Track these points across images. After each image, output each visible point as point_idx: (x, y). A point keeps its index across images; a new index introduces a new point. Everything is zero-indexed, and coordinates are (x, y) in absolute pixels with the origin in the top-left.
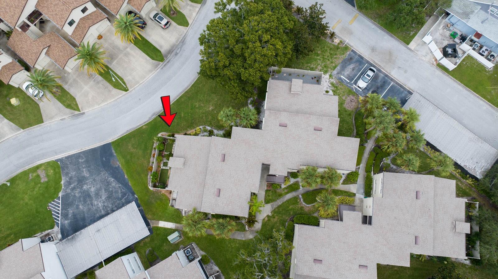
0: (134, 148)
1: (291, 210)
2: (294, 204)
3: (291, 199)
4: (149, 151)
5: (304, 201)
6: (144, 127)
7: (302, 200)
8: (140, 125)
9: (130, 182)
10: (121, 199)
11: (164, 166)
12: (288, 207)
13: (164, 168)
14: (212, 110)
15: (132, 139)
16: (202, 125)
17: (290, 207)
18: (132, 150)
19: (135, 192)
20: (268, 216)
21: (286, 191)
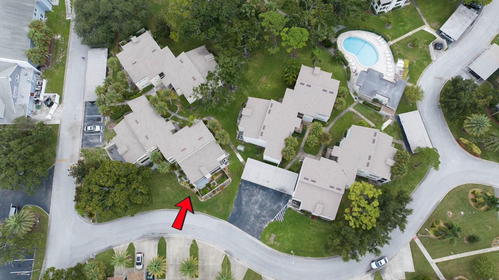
0: (219, 207)
1: (186, 112)
2: (182, 112)
3: (181, 116)
4: (215, 198)
5: (177, 109)
6: (205, 212)
7: (178, 111)
8: (206, 215)
9: (237, 193)
10: (248, 189)
11: (215, 184)
12: (186, 114)
13: (216, 183)
14: (168, 187)
15: (216, 212)
16: (180, 185)
17: (185, 113)
18: (221, 206)
19: (239, 185)
20: (197, 119)
21: (179, 121)
